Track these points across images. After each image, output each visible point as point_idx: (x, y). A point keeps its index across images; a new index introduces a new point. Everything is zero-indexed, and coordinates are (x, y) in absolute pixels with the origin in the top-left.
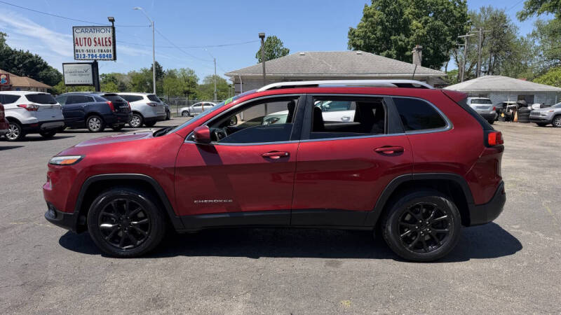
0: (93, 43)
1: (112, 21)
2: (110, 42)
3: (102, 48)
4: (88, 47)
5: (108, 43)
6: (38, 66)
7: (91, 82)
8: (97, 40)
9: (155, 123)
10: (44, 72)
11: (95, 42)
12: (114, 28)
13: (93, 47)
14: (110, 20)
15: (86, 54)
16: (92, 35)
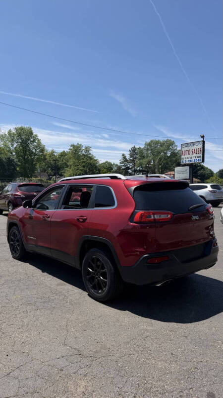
0: (191, 153)
1: (203, 137)
2: (201, 151)
3: (196, 155)
4: (188, 156)
5: (200, 152)
6: (198, 168)
7: (188, 178)
8: (193, 151)
9: (219, 204)
10: (202, 171)
11: (192, 152)
12: (204, 142)
13: (191, 156)
14: (202, 137)
15: (187, 160)
16: (191, 148)
